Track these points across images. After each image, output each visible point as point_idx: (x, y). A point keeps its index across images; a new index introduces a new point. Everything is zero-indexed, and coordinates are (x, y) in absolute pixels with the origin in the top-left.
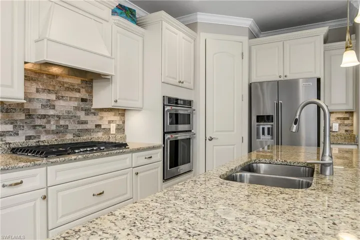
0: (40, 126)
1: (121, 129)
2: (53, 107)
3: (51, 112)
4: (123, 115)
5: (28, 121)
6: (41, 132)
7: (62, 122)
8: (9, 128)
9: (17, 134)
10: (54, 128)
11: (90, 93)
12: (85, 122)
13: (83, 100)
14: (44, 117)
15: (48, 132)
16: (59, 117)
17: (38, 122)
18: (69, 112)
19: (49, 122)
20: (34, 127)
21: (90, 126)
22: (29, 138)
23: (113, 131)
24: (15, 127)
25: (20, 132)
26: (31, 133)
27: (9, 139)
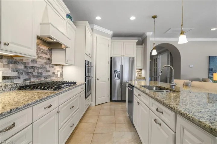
0: (30, 73)
1: (61, 75)
2: (36, 62)
3: (36, 65)
4: (62, 68)
5: (25, 70)
6: (30, 77)
7: (40, 71)
8: (15, 74)
9: (20, 78)
10: (36, 74)
11: (51, 55)
12: (49, 71)
13: (49, 59)
14: (32, 67)
15: (34, 77)
16: (39, 68)
17: (30, 70)
18: (43, 65)
19: (34, 71)
20: (28, 73)
21: (51, 73)
22: (25, 80)
23: (59, 76)
24: (18, 73)
25: (21, 76)
26: (26, 77)
27: (15, 81)
